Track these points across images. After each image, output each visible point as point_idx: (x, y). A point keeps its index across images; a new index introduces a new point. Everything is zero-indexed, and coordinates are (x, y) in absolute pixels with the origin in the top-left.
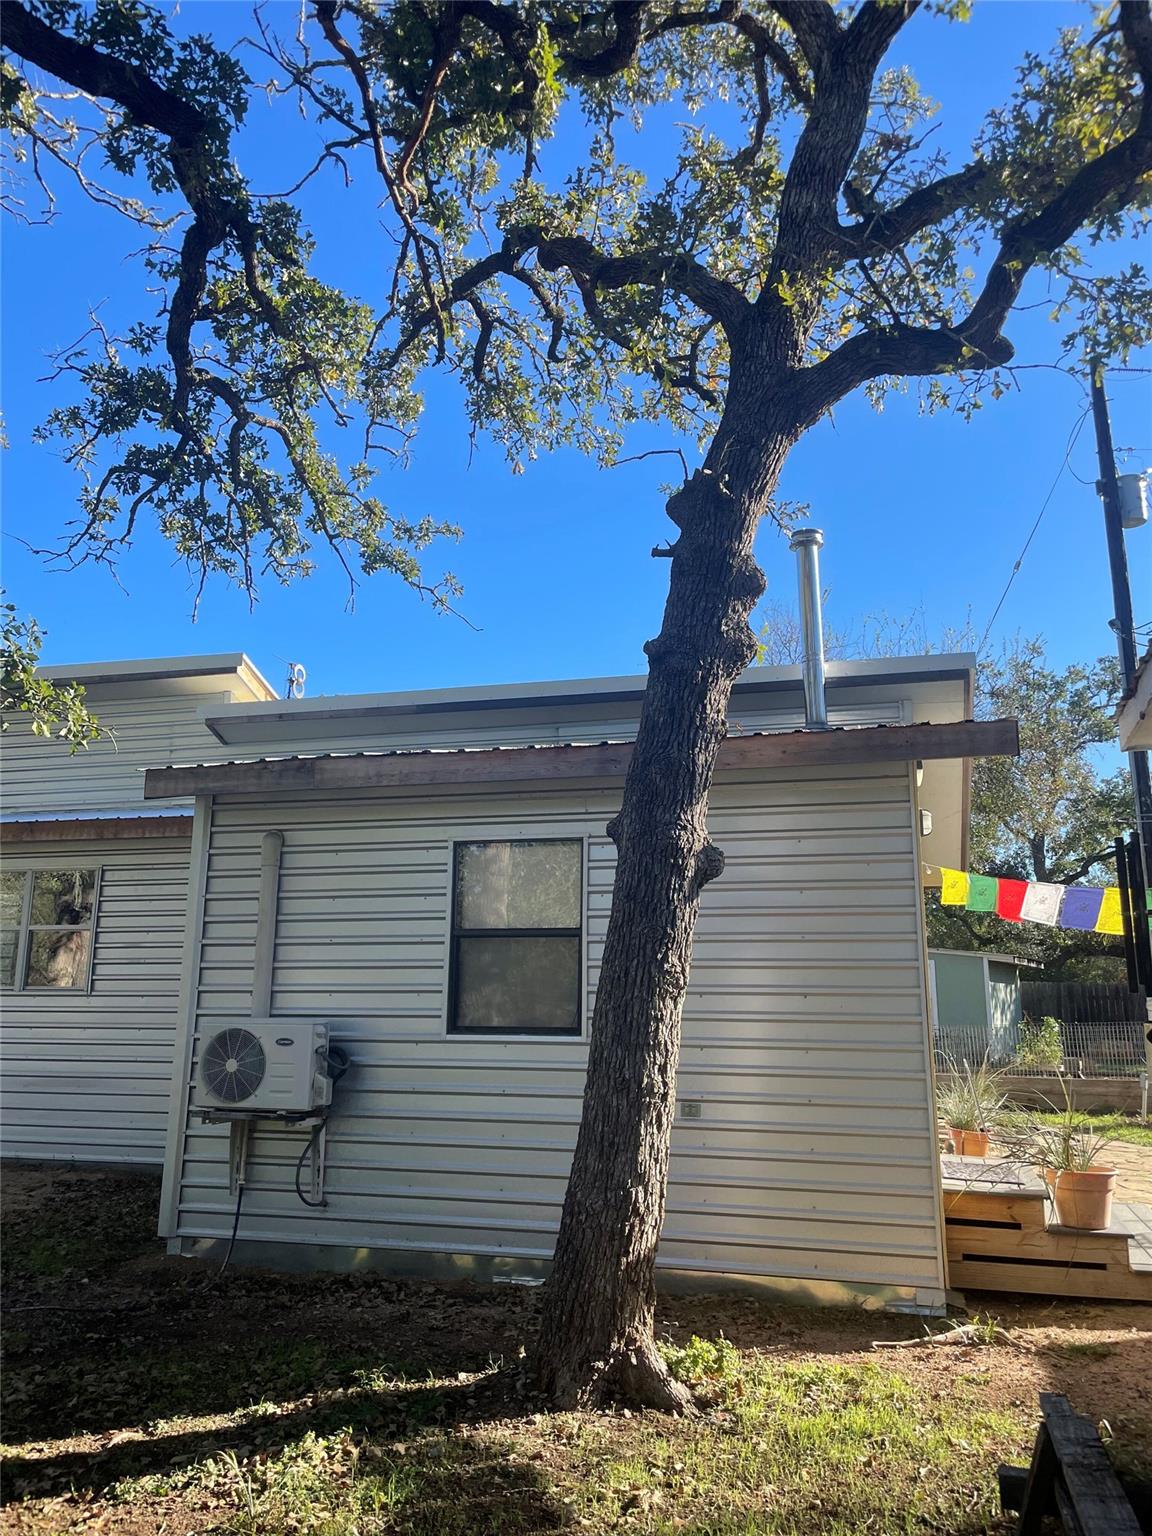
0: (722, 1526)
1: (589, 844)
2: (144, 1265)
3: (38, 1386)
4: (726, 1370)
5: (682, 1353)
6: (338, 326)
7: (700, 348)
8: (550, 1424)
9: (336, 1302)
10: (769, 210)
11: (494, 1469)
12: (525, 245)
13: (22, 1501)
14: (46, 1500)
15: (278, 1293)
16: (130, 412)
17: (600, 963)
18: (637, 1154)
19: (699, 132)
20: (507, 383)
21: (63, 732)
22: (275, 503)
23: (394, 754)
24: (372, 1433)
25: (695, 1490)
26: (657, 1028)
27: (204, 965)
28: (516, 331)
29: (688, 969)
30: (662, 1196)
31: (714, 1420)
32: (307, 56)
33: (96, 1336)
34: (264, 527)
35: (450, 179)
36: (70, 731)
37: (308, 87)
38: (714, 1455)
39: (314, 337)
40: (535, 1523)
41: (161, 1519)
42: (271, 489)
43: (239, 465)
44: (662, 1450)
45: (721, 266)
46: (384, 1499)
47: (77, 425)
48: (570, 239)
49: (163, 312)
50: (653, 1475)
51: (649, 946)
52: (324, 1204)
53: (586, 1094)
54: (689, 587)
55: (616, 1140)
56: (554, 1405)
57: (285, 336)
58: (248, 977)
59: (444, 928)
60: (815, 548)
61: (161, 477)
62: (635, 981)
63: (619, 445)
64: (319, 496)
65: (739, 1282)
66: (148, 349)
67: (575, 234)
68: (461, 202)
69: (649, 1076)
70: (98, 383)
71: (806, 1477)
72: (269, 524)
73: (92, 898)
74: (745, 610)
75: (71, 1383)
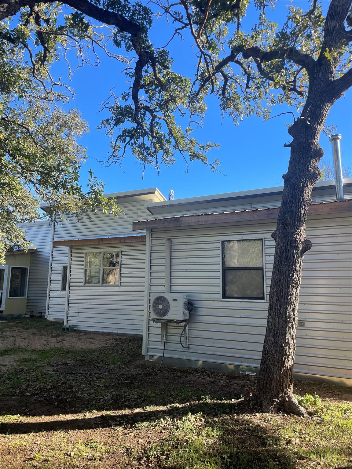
0: (319, 451)
1: (265, 241)
2: (139, 362)
3: (113, 395)
4: (318, 405)
5: (303, 398)
6: (180, 86)
7: (297, 78)
8: (261, 416)
9: (194, 376)
10: (320, 29)
11: (245, 428)
12: (238, 52)
13: (111, 427)
14: (118, 427)
15: (177, 373)
16: (122, 119)
17: (271, 278)
18: (286, 336)
19: (294, 7)
20: (233, 97)
21: (111, 212)
22: (164, 142)
23: (202, 215)
24: (208, 414)
25: (309, 440)
26: (291, 297)
27: (151, 278)
28: (235, 80)
29: (300, 279)
30: (294, 350)
31: (314, 419)
32: (168, 3)
33: (128, 382)
34: (161, 150)
35: (213, 34)
36: (113, 211)
37: (169, 13)
38: (315, 430)
39: (173, 90)
40: (259, 445)
41: (149, 435)
42: (163, 138)
43: (153, 131)
44: (298, 427)
45: (304, 49)
46: (213, 434)
47: (108, 124)
48: (253, 48)
49: (130, 88)
50: (295, 434)
51: (287, 272)
52: (188, 348)
53: (268, 317)
54: (297, 156)
55: (279, 332)
56: (262, 411)
57: (165, 91)
58: (163, 281)
59: (220, 267)
60: (338, 141)
61: (132, 137)
62: (283, 283)
63: (270, 113)
64: (177, 138)
65: (320, 378)
66: (126, 100)
67: (255, 46)
68: (216, 42)
69: (289, 312)
70: (113, 111)
71: (346, 438)
72: (162, 148)
73: (119, 260)
74: (317, 162)
75: (122, 394)
